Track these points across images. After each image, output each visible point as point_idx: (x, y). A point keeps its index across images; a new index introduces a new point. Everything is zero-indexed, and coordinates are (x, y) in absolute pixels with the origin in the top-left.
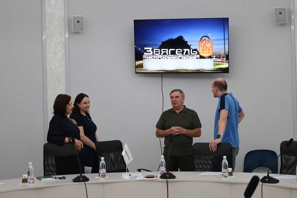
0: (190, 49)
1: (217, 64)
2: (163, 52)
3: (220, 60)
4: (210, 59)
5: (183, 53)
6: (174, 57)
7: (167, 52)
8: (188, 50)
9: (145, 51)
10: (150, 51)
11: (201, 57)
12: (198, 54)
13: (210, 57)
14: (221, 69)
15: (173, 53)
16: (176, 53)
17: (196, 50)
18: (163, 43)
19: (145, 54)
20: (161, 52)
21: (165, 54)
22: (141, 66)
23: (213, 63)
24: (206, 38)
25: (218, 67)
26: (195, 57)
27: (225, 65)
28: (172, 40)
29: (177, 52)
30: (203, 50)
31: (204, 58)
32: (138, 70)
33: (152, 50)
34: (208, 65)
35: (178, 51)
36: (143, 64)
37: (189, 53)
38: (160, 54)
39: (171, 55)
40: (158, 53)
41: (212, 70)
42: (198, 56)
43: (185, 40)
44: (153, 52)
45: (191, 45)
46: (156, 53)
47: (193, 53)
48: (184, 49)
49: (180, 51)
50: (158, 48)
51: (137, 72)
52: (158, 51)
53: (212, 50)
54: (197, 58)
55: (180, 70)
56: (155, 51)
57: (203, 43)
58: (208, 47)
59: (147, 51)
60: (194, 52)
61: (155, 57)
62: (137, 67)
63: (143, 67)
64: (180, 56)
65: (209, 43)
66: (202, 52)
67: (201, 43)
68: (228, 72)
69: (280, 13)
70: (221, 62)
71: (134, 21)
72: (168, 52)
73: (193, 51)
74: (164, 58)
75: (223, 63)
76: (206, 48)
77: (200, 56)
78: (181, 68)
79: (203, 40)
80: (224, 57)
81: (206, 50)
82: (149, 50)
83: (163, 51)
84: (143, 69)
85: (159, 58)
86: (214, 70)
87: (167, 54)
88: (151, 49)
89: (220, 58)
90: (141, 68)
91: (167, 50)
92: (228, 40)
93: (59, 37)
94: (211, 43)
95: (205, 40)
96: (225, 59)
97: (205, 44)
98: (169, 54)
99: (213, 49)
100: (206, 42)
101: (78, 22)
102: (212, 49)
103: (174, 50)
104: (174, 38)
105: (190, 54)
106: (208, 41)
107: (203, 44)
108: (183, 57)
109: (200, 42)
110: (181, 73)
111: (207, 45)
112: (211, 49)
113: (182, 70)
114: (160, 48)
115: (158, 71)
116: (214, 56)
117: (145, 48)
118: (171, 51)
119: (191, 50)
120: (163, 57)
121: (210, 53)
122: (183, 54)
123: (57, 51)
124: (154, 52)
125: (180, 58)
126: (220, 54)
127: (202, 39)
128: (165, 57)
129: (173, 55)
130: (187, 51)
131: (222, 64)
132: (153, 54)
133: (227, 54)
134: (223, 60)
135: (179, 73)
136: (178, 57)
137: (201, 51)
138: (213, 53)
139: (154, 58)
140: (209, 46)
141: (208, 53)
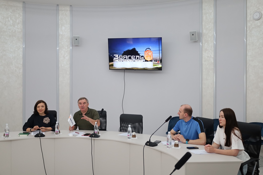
0: (139, 55)
1: (155, 65)
2: (124, 58)
3: (156, 63)
4: (151, 62)
5: (135, 58)
6: (130, 61)
7: (126, 57)
8: (139, 56)
9: (115, 57)
10: (117, 57)
11: (146, 61)
12: (144, 59)
13: (151, 61)
14: (157, 68)
15: (130, 58)
16: (132, 58)
17: (143, 56)
18: (124, 52)
19: (114, 58)
20: (123, 57)
21: (125, 58)
22: (112, 65)
23: (153, 64)
24: (149, 49)
26: (142, 60)
27: (160, 66)
28: (129, 50)
31: (147, 61)
33: (118, 56)
34: (150, 65)
35: (133, 57)
36: (113, 64)
37: (139, 58)
38: (123, 59)
39: (129, 59)
40: (122, 58)
41: (152, 69)
42: (144, 60)
43: (137, 51)
44: (119, 57)
46: (120, 58)
48: (136, 56)
49: (134, 57)
50: (122, 55)
51: (110, 69)
52: (122, 57)
53: (152, 57)
54: (143, 61)
55: (134, 68)
56: (120, 56)
57: (147, 52)
58: (150, 55)
59: (116, 57)
60: (142, 57)
61: (120, 60)
62: (110, 66)
63: (113, 66)
64: (134, 60)
65: (150, 52)
66: (146, 58)
67: (146, 52)
68: (161, 70)
69: (193, 35)
70: (157, 64)
71: (109, 39)
72: (127, 57)
73: (141, 57)
75: (158, 64)
76: (149, 55)
77: (145, 60)
78: (134, 67)
79: (147, 51)
80: (159, 61)
81: (149, 57)
82: (116, 56)
83: (124, 57)
84: (114, 67)
85: (122, 61)
86: (153, 69)
87: (127, 58)
88: (117, 55)
89: (157, 61)
90: (112, 67)
91: (127, 56)
92: (162, 51)
93: (67, 48)
94: (151, 52)
95: (148, 50)
96: (159, 62)
97: (148, 53)
99: (153, 56)
100: (148, 52)
101: (76, 39)
102: (152, 56)
103: (130, 56)
104: (130, 49)
105: (140, 59)
106: (150, 51)
107: (147, 53)
108: (135, 60)
109: (145, 52)
111: (149, 54)
112: (151, 56)
113: (135, 68)
114: (123, 55)
115: (122, 68)
116: (153, 60)
117: (114, 55)
118: (129, 57)
119: (140, 56)
121: (151, 58)
122: (135, 59)
123: (65, 56)
124: (120, 57)
125: (134, 61)
126: (156, 59)
127: (146, 50)
130: (138, 57)
131: (158, 65)
132: (119, 58)
133: (161, 59)
134: (158, 62)
135: (134, 70)
136: (133, 61)
137: (146, 57)
138: (153, 58)
140: (150, 54)
141: (150, 58)
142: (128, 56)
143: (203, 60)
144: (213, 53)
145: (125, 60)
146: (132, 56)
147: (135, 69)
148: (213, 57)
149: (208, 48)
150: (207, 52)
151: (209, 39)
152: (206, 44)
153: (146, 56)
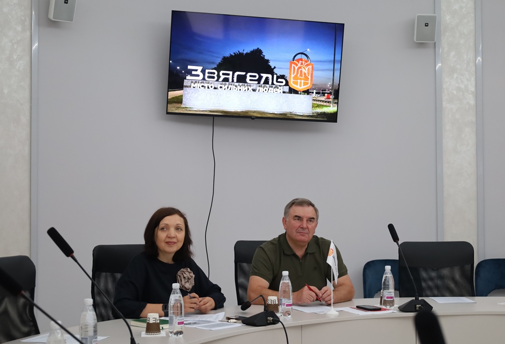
0: (273, 74)
1: (318, 106)
2: (222, 77)
3: (323, 98)
4: (306, 96)
5: (259, 80)
6: (243, 88)
7: (230, 77)
8: (270, 76)
9: (190, 72)
10: (199, 72)
11: (292, 91)
12: (287, 84)
13: (307, 92)
14: (324, 115)
15: (241, 79)
17: (283, 77)
18: (225, 59)
19: (188, 77)
20: (219, 77)
21: (226, 80)
22: (179, 100)
23: (311, 102)
24: (304, 57)
25: (319, 110)
26: (281, 90)
27: (331, 109)
28: (241, 54)
29: (248, 78)
30: (296, 78)
31: (296, 92)
32: (172, 108)
33: (203, 71)
34: (302, 106)
35: (251, 76)
36: (182, 96)
37: (270, 83)
38: (217, 80)
39: (237, 84)
40: (213, 77)
41: (308, 116)
42: (286, 89)
43: (266, 58)
44: (204, 75)
45: (275, 68)
46: (209, 77)
47: (277, 82)
48: (262, 75)
49: (255, 76)
50: (215, 69)
51: (169, 111)
52: (214, 73)
53: (311, 80)
54: (284, 92)
55: (251, 112)
56: (209, 73)
57: (297, 65)
58: (305, 74)
59: (194, 73)
60: (279, 80)
61: (206, 85)
62: (169, 102)
63: (181, 102)
64: (254, 87)
65: (307, 65)
66: (294, 82)
67: (293, 65)
68: (335, 121)
69: (427, 25)
70: (326, 102)
72: (233, 77)
73: (278, 77)
74: (224, 88)
75: (328, 104)
76: (301, 75)
77: (290, 88)
78: (253, 110)
79: (298, 61)
80: (330, 93)
81: (301, 79)
82: (196, 70)
83: (223, 74)
84: (183, 106)
85: (215, 88)
86: (311, 116)
87: (230, 80)
88: (200, 68)
89: (324, 94)
90: (178, 105)
91: (231, 73)
93: (19, 28)
94: (310, 67)
95: (301, 59)
96: (332, 97)
97: (300, 68)
98: (233, 81)
99: (314, 79)
100: (302, 64)
101: (66, 2)
102: (312, 77)
103: (244, 73)
104: (245, 52)
105: (273, 84)
106: (306, 62)
107: (296, 68)
108: (258, 88)
109: (291, 63)
110: (253, 119)
111: (303, 70)
112: (310, 77)
113: (255, 112)
114: (218, 69)
115: (211, 111)
116: (315, 91)
117: (190, 67)
118: (238, 76)
119: (275, 76)
120: (223, 86)
121: (308, 84)
122: (259, 83)
123: (15, 57)
124: (207, 75)
125: (254, 90)
127: (296, 58)
128: (226, 87)
129: (241, 84)
130: (267, 78)
131: (326, 106)
132: (204, 79)
133: (337, 88)
134: (328, 98)
135: (249, 117)
136: (250, 89)
137: (292, 80)
138: (313, 85)
139: (205, 87)
140: (306, 72)
141: (305, 84)
142: (237, 73)
143: (445, 97)
144: (473, 79)
145: (225, 85)
146: (249, 74)
147: (255, 115)
148: (473, 89)
149: (458, 66)
150: (455, 76)
151: (462, 41)
152: (453, 53)
153: (292, 76)
